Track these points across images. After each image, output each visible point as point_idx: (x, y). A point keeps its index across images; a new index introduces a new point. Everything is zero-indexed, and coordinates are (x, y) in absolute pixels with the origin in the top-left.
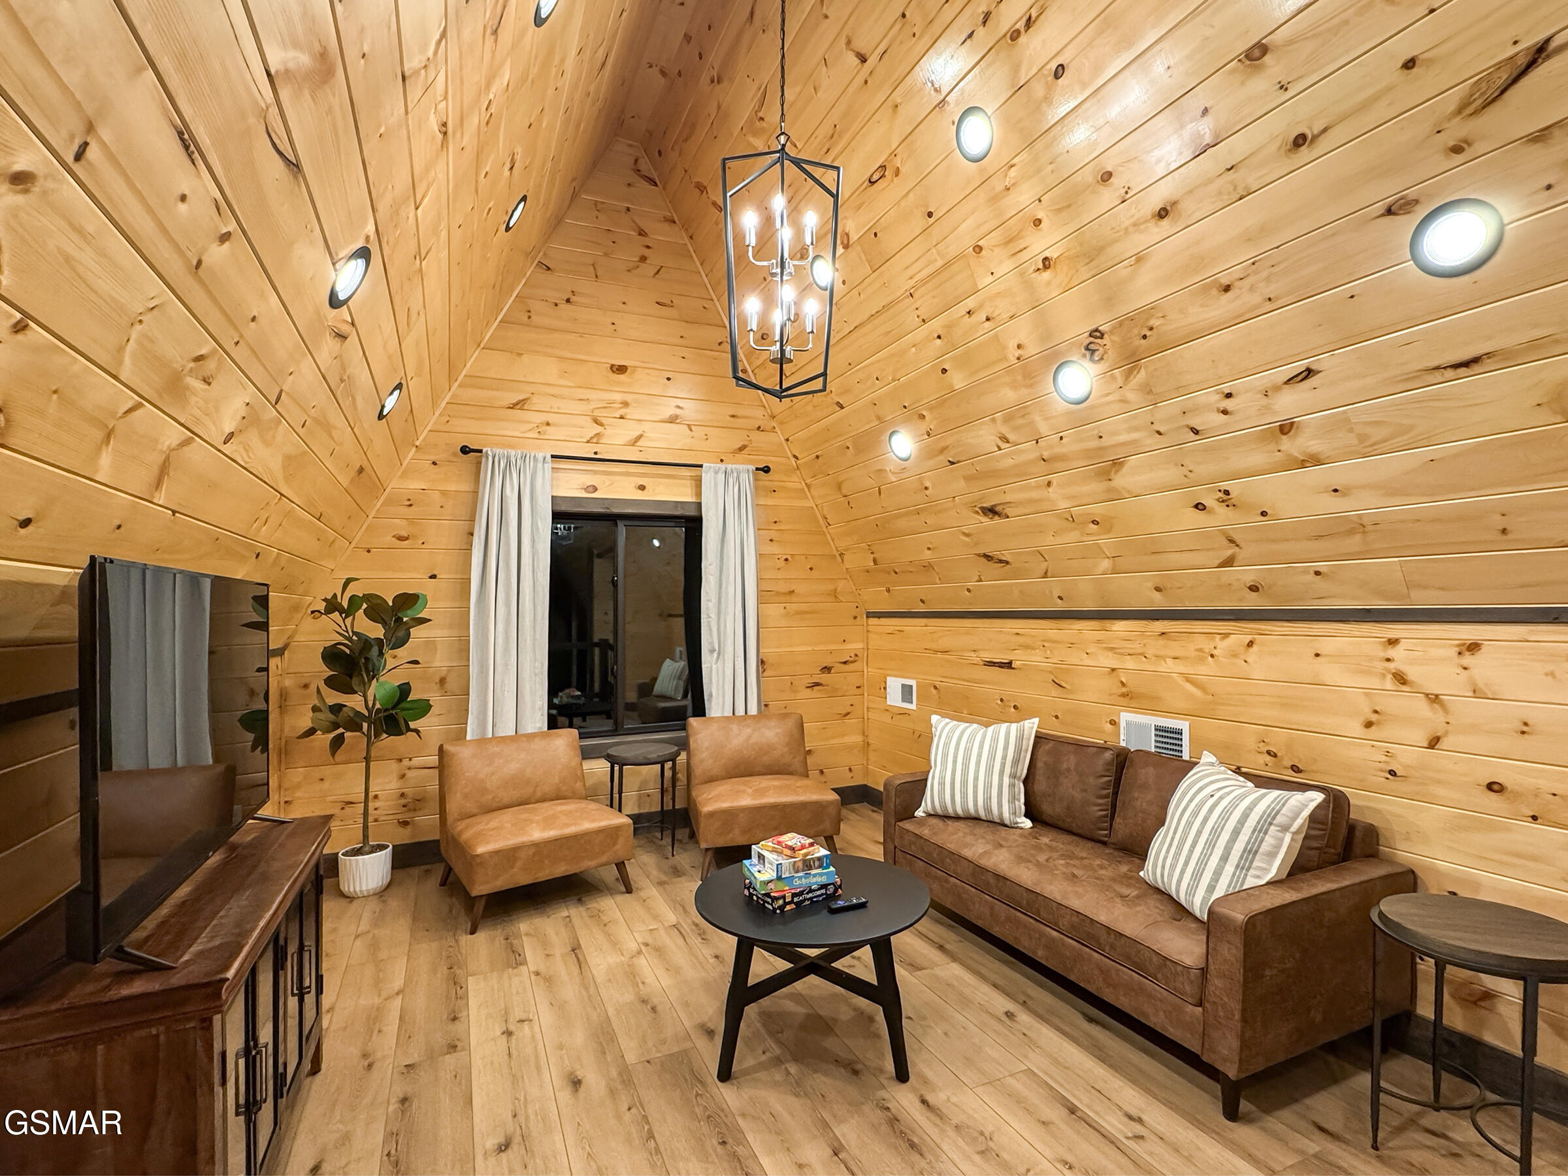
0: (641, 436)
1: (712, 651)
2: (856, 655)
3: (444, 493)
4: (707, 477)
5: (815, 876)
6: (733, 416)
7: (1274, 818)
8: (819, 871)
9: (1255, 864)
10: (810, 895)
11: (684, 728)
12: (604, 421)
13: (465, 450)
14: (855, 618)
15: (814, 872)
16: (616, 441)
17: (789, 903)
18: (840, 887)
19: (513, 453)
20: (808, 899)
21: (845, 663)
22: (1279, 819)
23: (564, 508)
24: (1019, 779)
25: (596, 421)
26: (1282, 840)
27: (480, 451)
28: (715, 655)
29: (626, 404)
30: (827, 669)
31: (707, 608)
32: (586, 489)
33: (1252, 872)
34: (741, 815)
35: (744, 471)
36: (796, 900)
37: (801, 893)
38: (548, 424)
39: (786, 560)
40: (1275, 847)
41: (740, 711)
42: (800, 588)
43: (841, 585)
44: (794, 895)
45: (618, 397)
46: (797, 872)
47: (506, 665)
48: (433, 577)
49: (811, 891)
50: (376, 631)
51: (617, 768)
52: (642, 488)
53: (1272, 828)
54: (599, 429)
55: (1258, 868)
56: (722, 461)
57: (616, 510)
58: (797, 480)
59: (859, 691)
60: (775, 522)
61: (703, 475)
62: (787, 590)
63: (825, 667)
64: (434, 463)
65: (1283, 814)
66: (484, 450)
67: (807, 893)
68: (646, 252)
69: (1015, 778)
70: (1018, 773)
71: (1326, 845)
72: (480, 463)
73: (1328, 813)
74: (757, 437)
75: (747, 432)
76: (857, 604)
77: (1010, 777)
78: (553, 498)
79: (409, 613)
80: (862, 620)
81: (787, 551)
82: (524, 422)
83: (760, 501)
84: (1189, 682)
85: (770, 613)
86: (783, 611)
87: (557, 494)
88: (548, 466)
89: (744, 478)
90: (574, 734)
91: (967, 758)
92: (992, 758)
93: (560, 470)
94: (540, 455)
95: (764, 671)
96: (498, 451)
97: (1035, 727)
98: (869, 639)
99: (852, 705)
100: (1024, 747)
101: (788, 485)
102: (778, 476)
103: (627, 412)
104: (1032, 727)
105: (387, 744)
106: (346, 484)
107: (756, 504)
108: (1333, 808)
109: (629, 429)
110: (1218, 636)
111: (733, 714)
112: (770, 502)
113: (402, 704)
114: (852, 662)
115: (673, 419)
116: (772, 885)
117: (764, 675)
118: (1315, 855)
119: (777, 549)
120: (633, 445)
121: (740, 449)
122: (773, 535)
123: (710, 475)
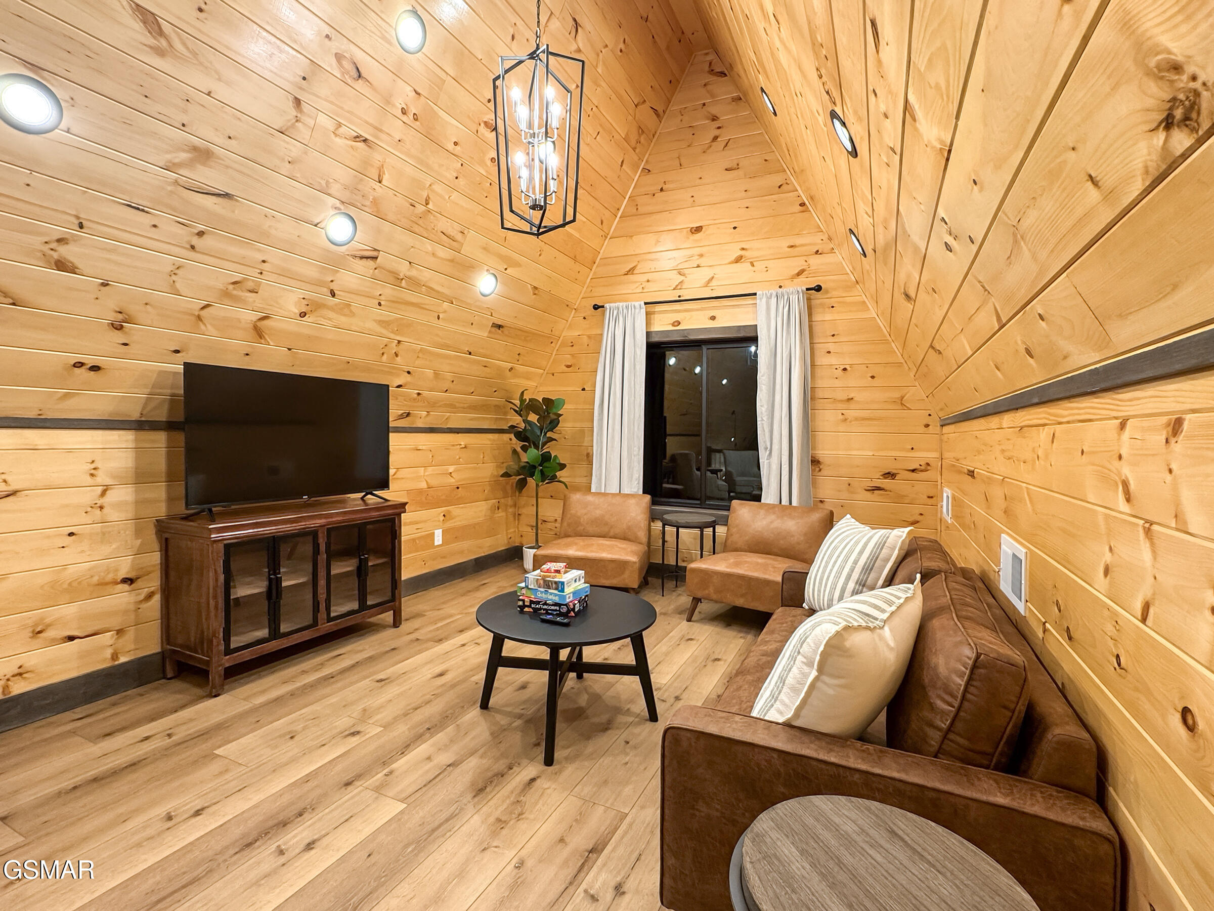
0: (712, 278)
1: (766, 449)
2: (928, 464)
3: (589, 337)
4: (761, 303)
5: (551, 594)
6: (792, 246)
10: (545, 607)
11: (728, 508)
12: (686, 271)
13: (596, 307)
14: (927, 426)
15: (550, 591)
16: (694, 286)
17: (527, 606)
19: (621, 304)
20: (544, 610)
21: (913, 471)
23: (655, 339)
25: (680, 273)
27: (603, 307)
28: (768, 452)
29: (701, 256)
30: (890, 475)
31: (761, 412)
32: (674, 324)
34: (715, 577)
35: (795, 290)
36: (533, 606)
37: (538, 603)
38: (648, 281)
39: (845, 369)
41: (785, 501)
42: (858, 396)
43: (910, 393)
44: (531, 602)
45: (697, 251)
46: (540, 587)
47: (613, 447)
48: (583, 389)
49: (545, 604)
50: (534, 418)
52: (713, 318)
54: (682, 278)
56: (780, 287)
57: (692, 337)
58: (857, 293)
59: (930, 501)
60: (833, 335)
61: (758, 301)
62: (845, 397)
63: (889, 473)
64: (584, 318)
66: (607, 306)
67: (543, 605)
68: (718, 132)
69: (864, 586)
70: (869, 582)
71: (949, 730)
72: (604, 314)
73: (962, 683)
74: (815, 261)
75: (805, 258)
76: (929, 412)
77: (857, 583)
78: (647, 332)
79: (554, 410)
80: (935, 428)
81: (847, 361)
82: (636, 282)
83: (817, 317)
84: (1028, 494)
85: (827, 418)
86: (841, 417)
87: (652, 330)
88: (643, 311)
89: (794, 298)
90: (648, 497)
91: (830, 557)
92: (846, 561)
93: (654, 313)
94: (637, 304)
95: (820, 470)
96: (612, 305)
97: (904, 536)
98: (941, 448)
99: (921, 514)
100: (881, 556)
101: (848, 299)
102: (835, 293)
103: (702, 261)
104: (901, 536)
105: (545, 487)
106: (486, 334)
107: (810, 321)
108: (970, 679)
109: (705, 274)
110: (1041, 428)
111: (780, 503)
112: (828, 317)
113: (545, 464)
114: (922, 471)
115: (738, 260)
116: (524, 591)
117: (819, 474)
118: (934, 738)
119: (833, 360)
120: (706, 286)
121: (799, 274)
122: (831, 347)
123: (764, 300)
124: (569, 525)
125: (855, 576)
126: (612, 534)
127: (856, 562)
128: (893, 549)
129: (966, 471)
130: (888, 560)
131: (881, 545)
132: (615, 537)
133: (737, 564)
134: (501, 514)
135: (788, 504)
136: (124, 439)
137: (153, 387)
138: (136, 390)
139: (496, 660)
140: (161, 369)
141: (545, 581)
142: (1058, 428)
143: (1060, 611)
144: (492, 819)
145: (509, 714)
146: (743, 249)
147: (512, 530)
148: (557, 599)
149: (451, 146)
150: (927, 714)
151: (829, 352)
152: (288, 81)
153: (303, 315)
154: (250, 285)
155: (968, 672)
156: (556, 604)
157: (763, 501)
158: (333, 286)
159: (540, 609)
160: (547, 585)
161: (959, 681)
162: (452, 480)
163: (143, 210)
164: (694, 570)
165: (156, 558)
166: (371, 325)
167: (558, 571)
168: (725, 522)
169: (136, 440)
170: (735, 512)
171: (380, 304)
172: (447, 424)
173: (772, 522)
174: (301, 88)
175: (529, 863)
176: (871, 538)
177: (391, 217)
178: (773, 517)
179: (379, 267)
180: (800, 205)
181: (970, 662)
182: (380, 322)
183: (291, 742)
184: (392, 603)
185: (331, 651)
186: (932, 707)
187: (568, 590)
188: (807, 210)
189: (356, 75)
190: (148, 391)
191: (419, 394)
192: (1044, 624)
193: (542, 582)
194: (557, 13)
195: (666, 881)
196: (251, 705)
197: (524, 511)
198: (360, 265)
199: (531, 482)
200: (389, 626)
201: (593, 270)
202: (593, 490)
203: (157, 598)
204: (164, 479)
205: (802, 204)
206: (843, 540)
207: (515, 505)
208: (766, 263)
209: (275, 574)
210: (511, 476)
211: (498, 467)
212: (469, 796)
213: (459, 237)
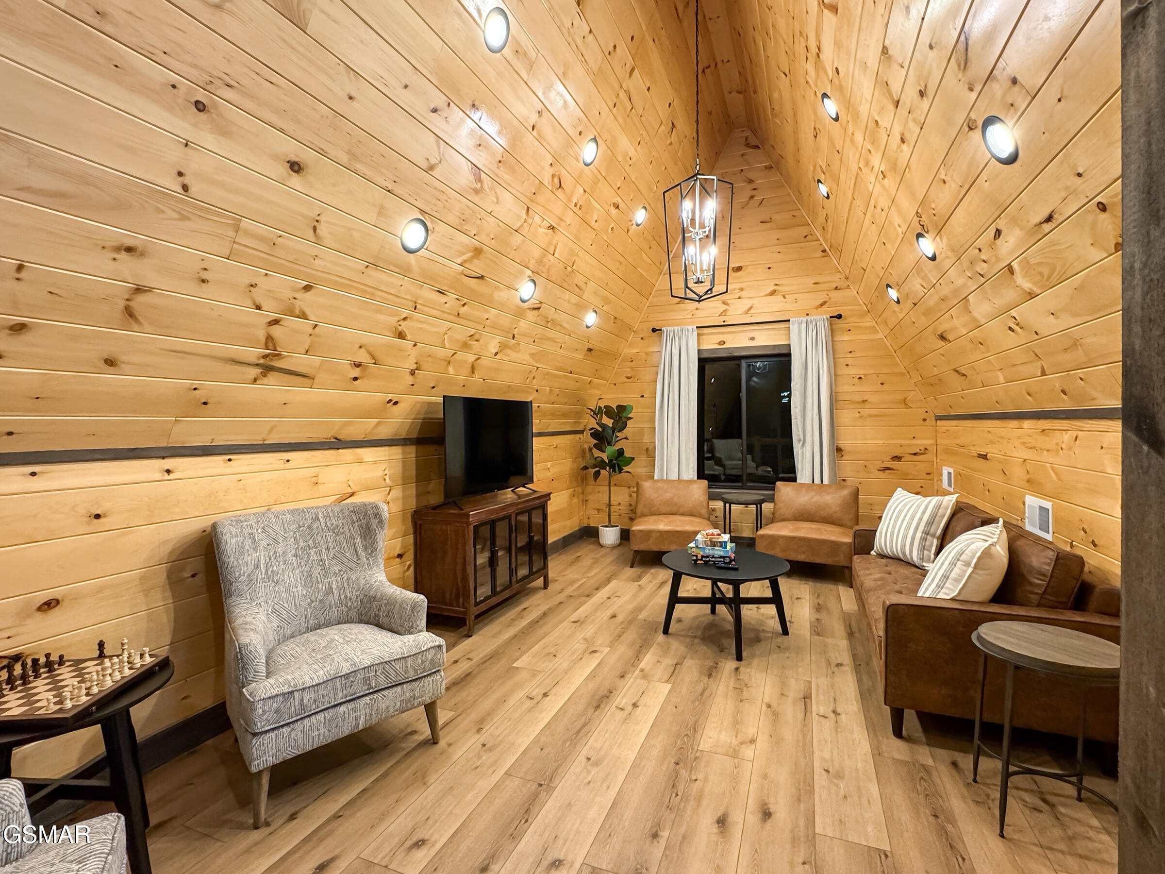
0: (751, 307)
1: (799, 440)
2: (926, 449)
3: (647, 353)
4: (794, 327)
5: (717, 550)
6: (816, 283)
7: (960, 556)
8: (721, 548)
9: (947, 585)
10: (713, 559)
11: (773, 489)
12: (729, 302)
13: (654, 330)
14: (925, 420)
15: (716, 548)
16: (736, 313)
17: (700, 560)
18: (734, 560)
19: (676, 328)
21: (915, 454)
22: (963, 557)
23: (705, 355)
24: (933, 536)
25: (724, 303)
26: (965, 571)
27: (661, 330)
28: (801, 443)
29: (742, 289)
30: (897, 458)
31: (795, 413)
32: (719, 344)
33: (944, 590)
35: (821, 320)
36: (704, 559)
37: (708, 557)
38: (697, 309)
39: (860, 378)
40: (959, 576)
41: (817, 481)
42: (871, 398)
43: (911, 396)
44: (703, 557)
45: (738, 286)
46: (707, 546)
47: (673, 443)
48: (642, 396)
49: (713, 557)
50: (608, 422)
51: (727, 505)
52: (753, 339)
53: (959, 563)
54: (725, 307)
55: (948, 588)
56: (807, 315)
57: (736, 354)
58: (869, 320)
59: (929, 476)
60: (851, 352)
61: (791, 326)
62: (861, 399)
63: (896, 457)
64: (642, 339)
65: (966, 554)
66: (664, 329)
68: (754, 193)
69: (928, 534)
70: (932, 531)
71: (1044, 592)
72: (661, 336)
73: (1050, 568)
74: (834, 295)
75: (827, 292)
76: (926, 410)
77: (923, 533)
78: (699, 351)
79: (624, 415)
80: (931, 421)
81: (861, 372)
82: (684, 310)
83: (838, 338)
84: (1053, 470)
85: (846, 416)
86: (857, 415)
87: (701, 348)
88: (695, 333)
89: (821, 325)
90: (705, 483)
91: (898, 517)
92: (912, 518)
93: (703, 334)
94: (690, 328)
95: (842, 456)
96: (669, 328)
97: (954, 500)
98: (936, 436)
99: (922, 487)
100: (939, 514)
101: (861, 324)
102: (851, 320)
103: (743, 294)
104: (952, 500)
105: (617, 477)
106: (581, 357)
107: (833, 341)
108: (1055, 565)
109: (744, 304)
110: (1064, 432)
111: (813, 482)
112: (846, 338)
113: (620, 459)
114: (922, 454)
115: (773, 293)
116: (693, 550)
117: (842, 459)
118: (1034, 598)
119: (852, 371)
120: (747, 313)
121: (822, 305)
122: (849, 361)
123: (796, 325)
124: (645, 507)
125: (922, 527)
126: (681, 511)
127: (921, 519)
128: (947, 509)
129: (976, 455)
130: (943, 516)
131: (938, 507)
132: (683, 514)
133: (797, 529)
134: (575, 500)
135: (820, 483)
136: (396, 452)
137: (417, 414)
138: (408, 417)
139: (674, 599)
140: (422, 400)
141: (711, 542)
142: (1080, 433)
143: (1086, 532)
144: (731, 688)
145: (686, 636)
146: (776, 285)
147: (581, 514)
148: (722, 554)
149: (593, 224)
150: (1028, 588)
151: (847, 365)
152: (527, 197)
153: (496, 354)
154: (477, 337)
155: (1053, 563)
156: (721, 557)
157: (798, 481)
158: (516, 332)
159: (710, 561)
160: (713, 544)
161: (1047, 568)
162: (550, 474)
163: (444, 294)
164: (762, 536)
165: (411, 539)
166: (527, 358)
167: (719, 535)
168: (772, 499)
169: (404, 453)
170: (779, 491)
171: (534, 342)
172: (547, 429)
173: (812, 498)
174: (532, 200)
175: (774, 705)
176: (930, 502)
177: (553, 279)
178: (813, 493)
179: (541, 315)
180: (822, 251)
181: (1055, 558)
182: (532, 355)
183: (557, 659)
184: (543, 571)
185: (517, 606)
186: (1031, 584)
187: (728, 548)
188: (828, 256)
189: (558, 186)
190: (413, 417)
191: (539, 407)
192: (1072, 543)
193: (709, 543)
194: (664, 122)
195: (889, 690)
196: (501, 641)
197: (590, 497)
198: (531, 315)
199: (603, 472)
200: (542, 589)
201: (650, 299)
202: (656, 478)
203: (412, 569)
204: (414, 481)
205: (824, 251)
206: (905, 505)
207: (583, 493)
208: (796, 296)
209: (494, 548)
210: (588, 468)
211: (574, 462)
212: (706, 679)
213: (583, 285)
